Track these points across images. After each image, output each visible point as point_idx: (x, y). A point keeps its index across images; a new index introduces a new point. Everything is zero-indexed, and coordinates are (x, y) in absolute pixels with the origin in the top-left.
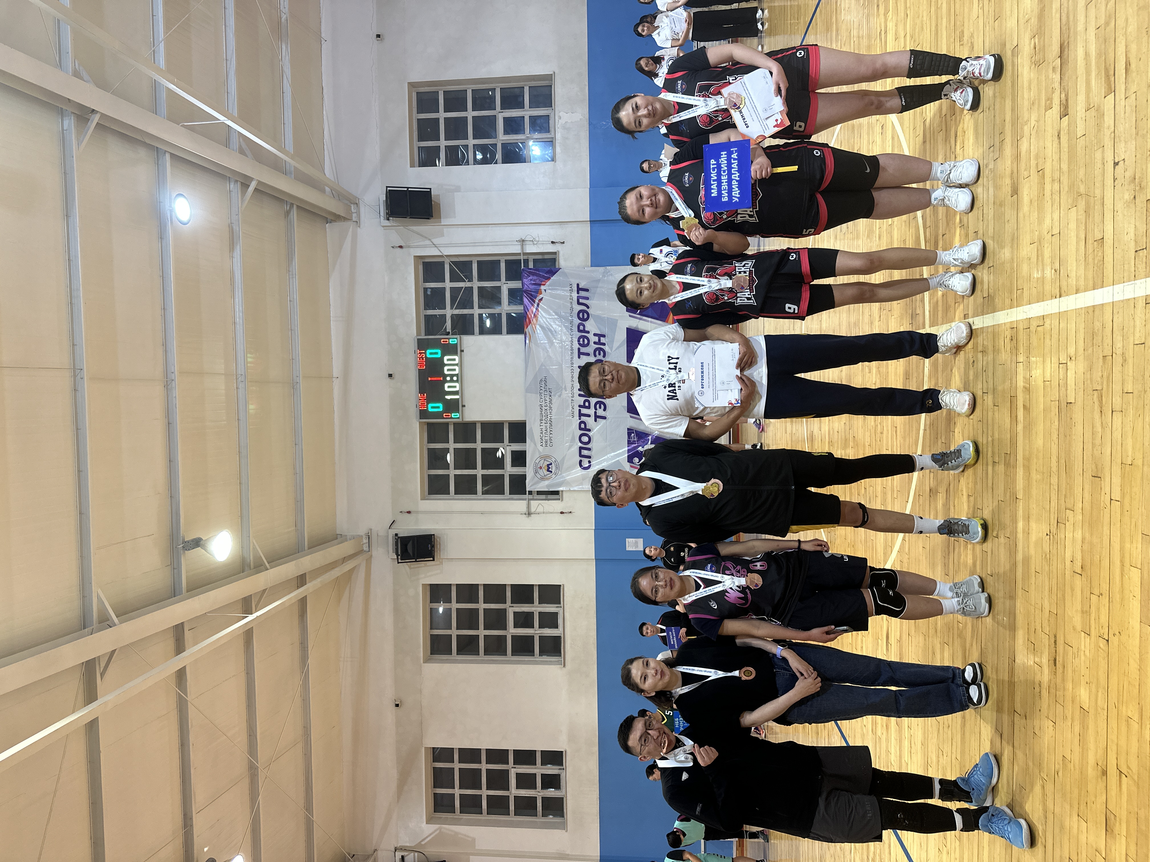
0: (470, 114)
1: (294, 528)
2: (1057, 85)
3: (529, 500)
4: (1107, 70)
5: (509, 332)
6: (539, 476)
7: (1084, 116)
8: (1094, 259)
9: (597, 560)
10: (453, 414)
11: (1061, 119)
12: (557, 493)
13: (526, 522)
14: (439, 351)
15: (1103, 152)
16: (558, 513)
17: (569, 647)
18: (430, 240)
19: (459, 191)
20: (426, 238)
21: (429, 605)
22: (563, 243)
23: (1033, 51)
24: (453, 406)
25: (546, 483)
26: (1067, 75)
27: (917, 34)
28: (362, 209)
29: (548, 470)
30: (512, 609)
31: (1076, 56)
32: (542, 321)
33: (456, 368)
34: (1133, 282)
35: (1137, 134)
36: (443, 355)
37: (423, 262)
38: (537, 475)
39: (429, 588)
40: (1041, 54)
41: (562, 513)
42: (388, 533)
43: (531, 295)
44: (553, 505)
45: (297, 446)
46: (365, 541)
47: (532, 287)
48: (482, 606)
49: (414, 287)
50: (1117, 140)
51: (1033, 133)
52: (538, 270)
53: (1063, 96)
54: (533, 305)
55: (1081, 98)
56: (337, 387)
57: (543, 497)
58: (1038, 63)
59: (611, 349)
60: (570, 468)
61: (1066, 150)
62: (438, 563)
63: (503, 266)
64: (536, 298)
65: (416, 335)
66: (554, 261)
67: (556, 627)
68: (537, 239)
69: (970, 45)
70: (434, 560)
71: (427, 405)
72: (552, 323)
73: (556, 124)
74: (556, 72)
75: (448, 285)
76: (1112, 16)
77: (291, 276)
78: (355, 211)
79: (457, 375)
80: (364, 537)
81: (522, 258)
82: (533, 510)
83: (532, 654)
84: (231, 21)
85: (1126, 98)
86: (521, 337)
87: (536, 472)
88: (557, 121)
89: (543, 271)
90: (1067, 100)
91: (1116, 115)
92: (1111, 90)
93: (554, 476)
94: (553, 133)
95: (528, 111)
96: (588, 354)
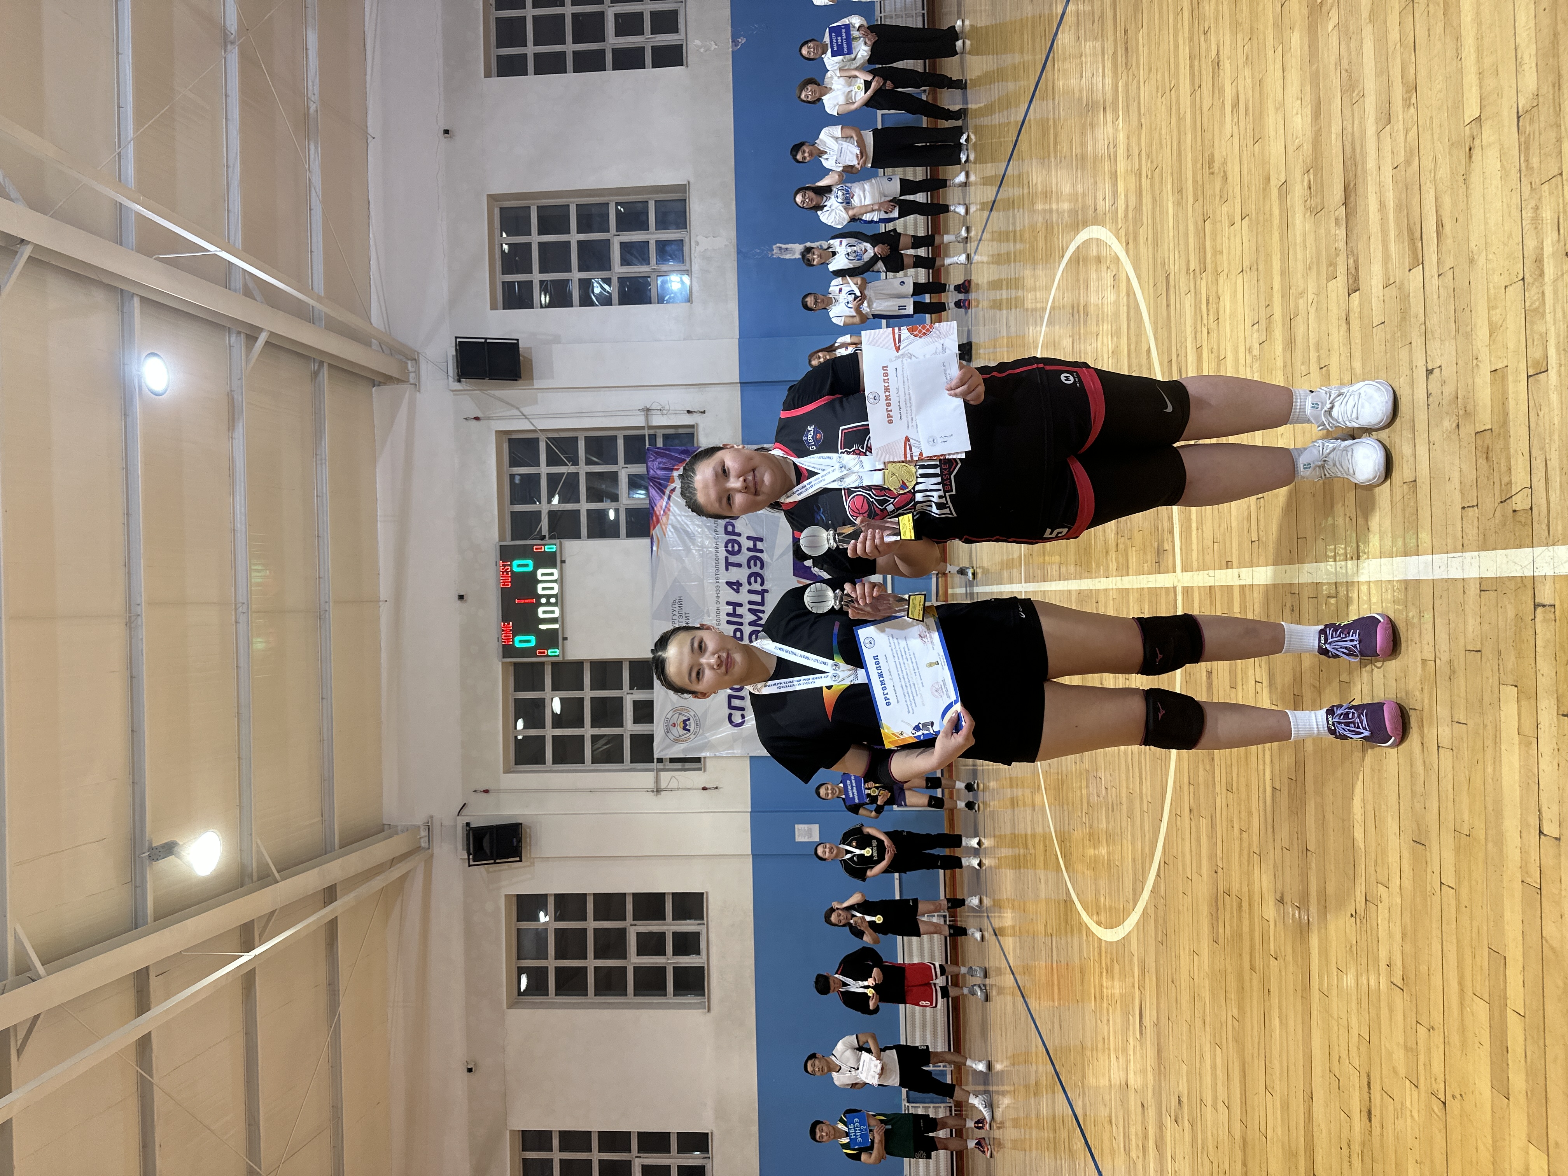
0: (574, 237)
1: (319, 819)
2: (1342, 245)
3: (659, 770)
4: (1410, 231)
5: (630, 534)
6: (672, 737)
7: (1381, 295)
8: (1404, 510)
9: (754, 856)
10: (550, 651)
11: (1349, 295)
12: (698, 760)
13: (653, 803)
14: (530, 563)
15: (1411, 350)
16: (698, 789)
17: (716, 982)
18: (518, 408)
19: (559, 343)
20: (512, 406)
21: (516, 925)
22: (704, 412)
23: (1307, 192)
24: (551, 639)
25: (683, 746)
26: (1355, 232)
27: (1154, 153)
28: (423, 366)
29: (685, 729)
30: (634, 929)
31: (1367, 205)
32: (674, 520)
33: (555, 586)
34: (1460, 554)
35: (1457, 331)
36: (537, 567)
37: (509, 439)
38: (669, 735)
39: (515, 899)
40: (1319, 197)
41: (704, 789)
42: (455, 821)
43: (660, 484)
44: (692, 778)
45: (325, 701)
46: (424, 833)
47: (660, 473)
48: (591, 925)
49: (495, 474)
50: (1429, 336)
51: (1312, 311)
52: (669, 450)
53: (1351, 261)
54: (662, 497)
55: (1377, 268)
56: (385, 613)
57: (678, 765)
58: (1315, 211)
59: (772, 557)
60: (717, 725)
61: (1358, 341)
62: (528, 863)
63: (620, 443)
64: (666, 488)
65: (497, 540)
66: (692, 435)
67: (698, 953)
68: (667, 407)
69: (1222, 174)
70: (521, 861)
71: (513, 638)
72: (689, 523)
73: (693, 252)
74: (692, 181)
75: (544, 469)
76: (1414, 152)
77: (319, 462)
78: (413, 370)
79: (555, 596)
80: (422, 828)
81: (646, 432)
82: (663, 785)
83: (663, 993)
84: (235, 113)
85: (1439, 275)
86: (647, 541)
87: (668, 731)
88: (693, 248)
89: (676, 451)
90: (1356, 269)
91: (1427, 300)
92: (1417, 260)
93: (692, 737)
94: (688, 264)
95: (653, 233)
96: (739, 565)
